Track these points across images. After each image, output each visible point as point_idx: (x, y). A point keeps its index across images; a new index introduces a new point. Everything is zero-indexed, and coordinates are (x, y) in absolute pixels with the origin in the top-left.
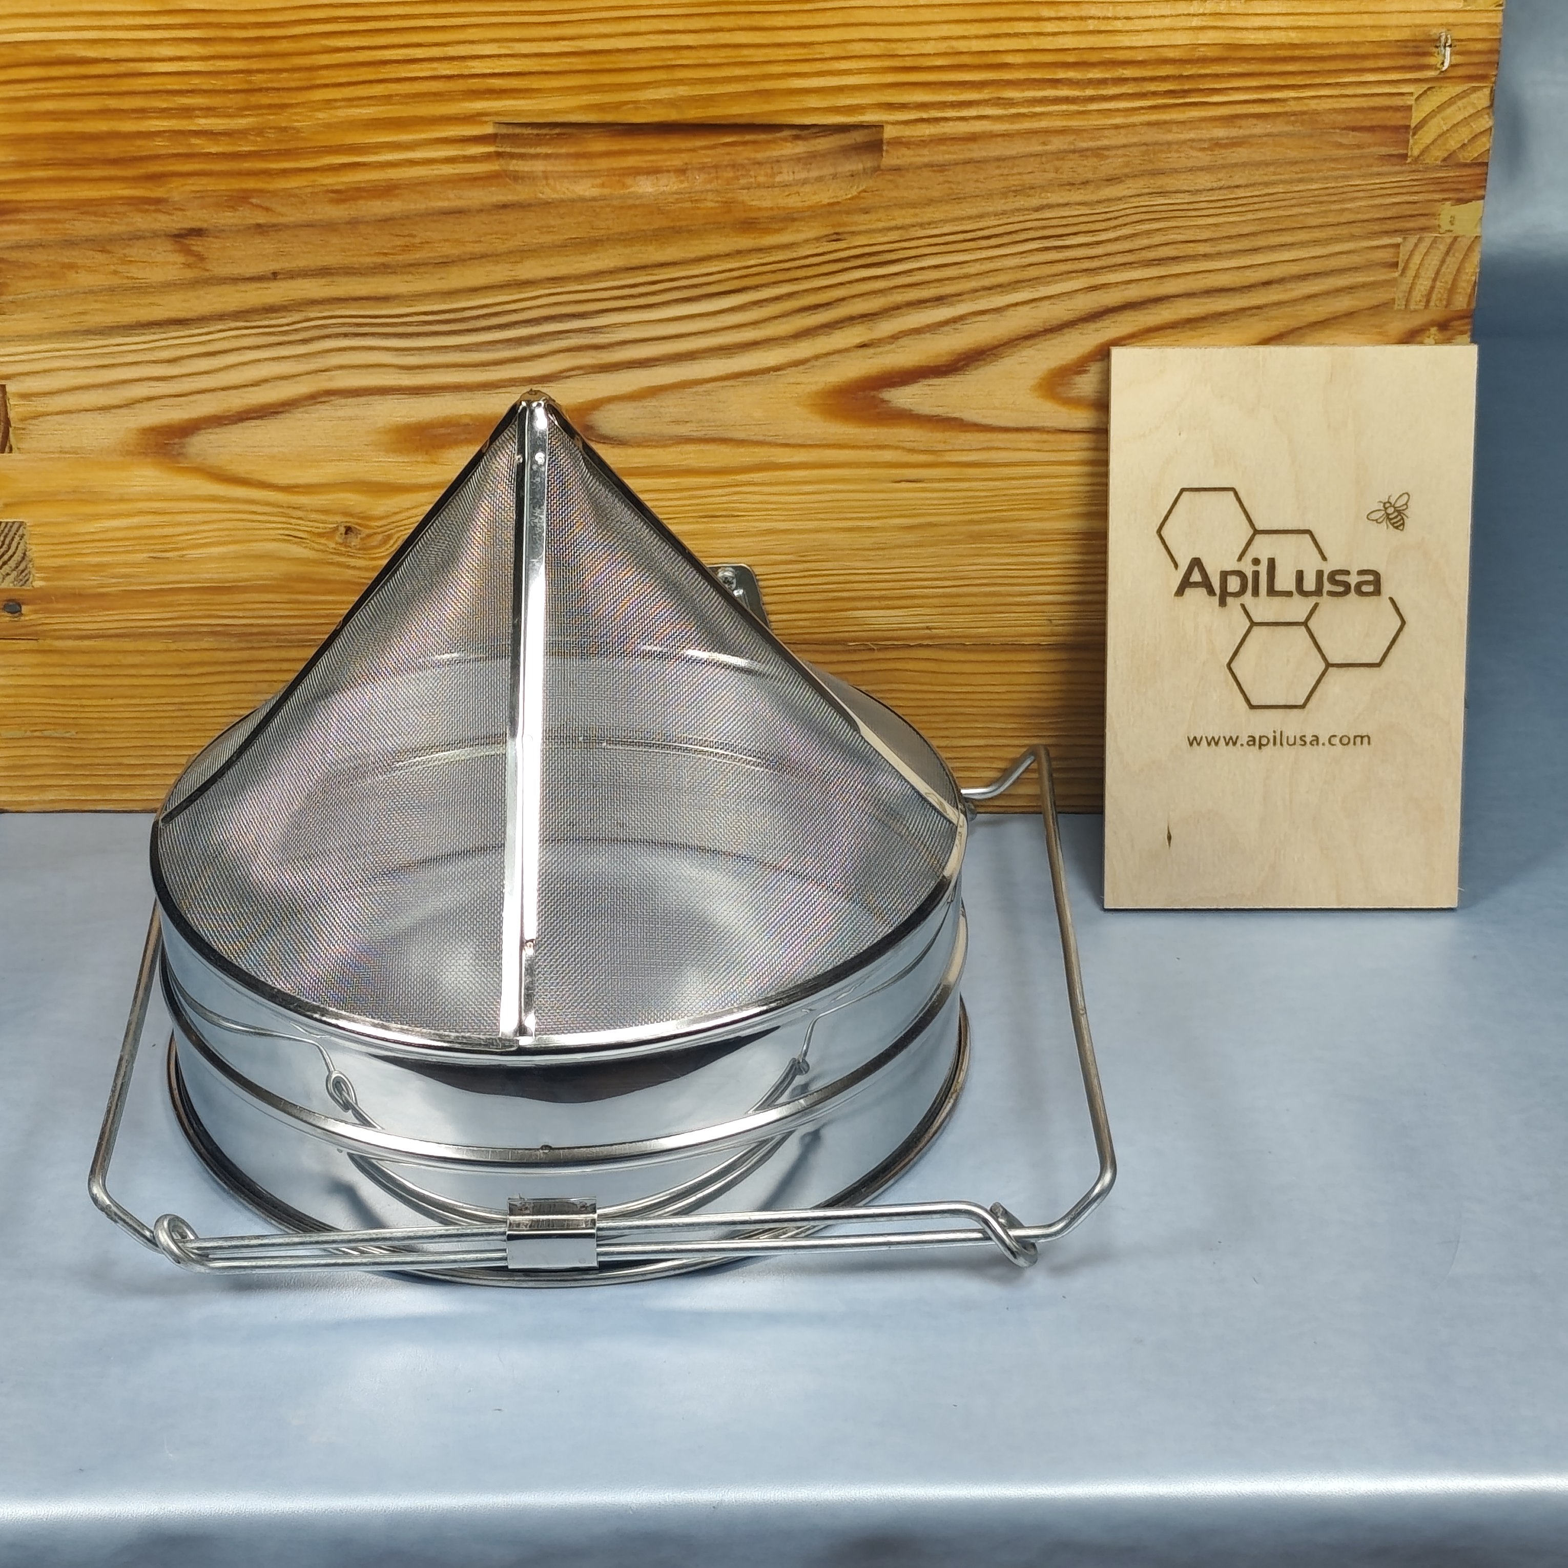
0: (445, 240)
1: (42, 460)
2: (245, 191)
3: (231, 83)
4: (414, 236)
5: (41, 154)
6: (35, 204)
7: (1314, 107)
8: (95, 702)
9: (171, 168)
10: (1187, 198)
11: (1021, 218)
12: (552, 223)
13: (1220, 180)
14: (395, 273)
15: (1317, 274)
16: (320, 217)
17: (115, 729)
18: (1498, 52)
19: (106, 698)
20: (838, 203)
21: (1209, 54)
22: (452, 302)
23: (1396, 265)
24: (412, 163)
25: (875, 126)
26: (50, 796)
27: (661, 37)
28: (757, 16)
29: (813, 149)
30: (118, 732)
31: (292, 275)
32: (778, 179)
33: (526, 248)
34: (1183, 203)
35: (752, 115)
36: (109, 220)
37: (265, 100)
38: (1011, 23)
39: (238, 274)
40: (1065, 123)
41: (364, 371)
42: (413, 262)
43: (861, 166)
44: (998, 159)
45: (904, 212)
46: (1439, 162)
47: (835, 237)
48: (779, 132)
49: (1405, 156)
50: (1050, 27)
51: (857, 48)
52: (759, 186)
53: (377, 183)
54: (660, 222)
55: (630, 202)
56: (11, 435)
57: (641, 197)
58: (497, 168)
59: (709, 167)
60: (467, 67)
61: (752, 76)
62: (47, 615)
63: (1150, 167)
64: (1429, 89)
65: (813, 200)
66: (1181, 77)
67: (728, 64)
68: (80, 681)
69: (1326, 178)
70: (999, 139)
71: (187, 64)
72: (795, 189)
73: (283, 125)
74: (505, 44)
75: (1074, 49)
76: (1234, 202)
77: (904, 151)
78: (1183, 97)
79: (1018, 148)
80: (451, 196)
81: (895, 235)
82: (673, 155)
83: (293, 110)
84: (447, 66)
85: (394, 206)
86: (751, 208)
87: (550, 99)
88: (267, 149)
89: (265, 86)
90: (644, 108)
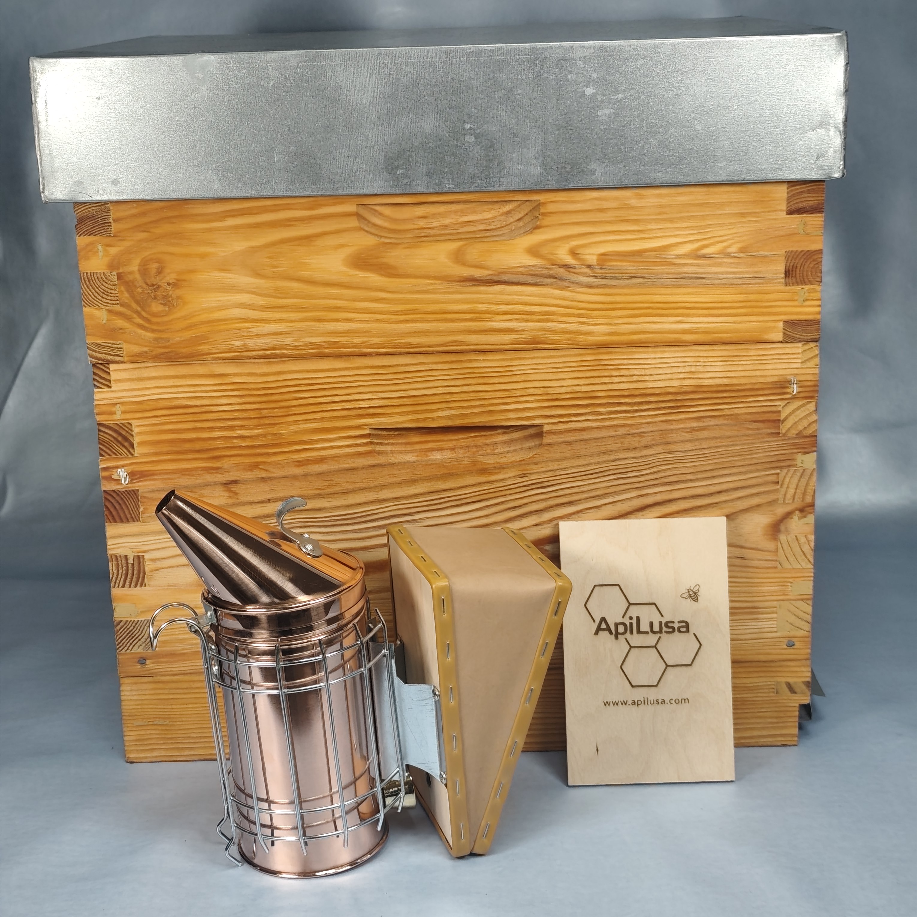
0: (348, 482)
1: (159, 590)
2: (257, 462)
3: (252, 414)
4: (333, 481)
5: (165, 449)
6: (162, 472)
7: (736, 412)
8: (178, 707)
9: (224, 453)
10: (681, 454)
11: (607, 465)
12: (395, 473)
13: (696, 446)
14: (323, 498)
15: (742, 488)
16: (290, 473)
17: (188, 719)
18: (818, 386)
19: (184, 704)
20: (524, 460)
21: (688, 390)
22: (349, 510)
23: (778, 483)
24: (332, 448)
25: (539, 425)
26: (155, 754)
27: (445, 389)
28: (486, 378)
29: (511, 438)
30: (188, 721)
32: (496, 451)
33: (383, 485)
34: (680, 457)
36: (195, 477)
37: (267, 421)
38: (599, 379)
39: (253, 500)
40: (625, 422)
42: (332, 492)
43: (533, 444)
44: (595, 439)
45: (553, 463)
46: (795, 436)
47: (522, 476)
48: (497, 430)
49: (779, 433)
50: (616, 380)
51: (531, 391)
52: (488, 454)
53: (317, 457)
54: (444, 471)
55: (430, 463)
56: (145, 578)
57: (435, 460)
58: (371, 449)
59: (465, 447)
60: (358, 404)
61: (484, 405)
62: (158, 664)
63: (664, 440)
64: (788, 403)
65: (514, 459)
66: (676, 400)
67: (474, 400)
68: (171, 697)
69: (743, 444)
70: (595, 430)
71: (233, 406)
72: (504, 455)
73: (275, 432)
74: (375, 394)
75: (628, 389)
76: (702, 456)
77: (553, 436)
78: (678, 409)
79: (604, 433)
80: (350, 462)
81: (549, 474)
82: (448, 442)
83: (280, 426)
84: (349, 404)
85: (324, 467)
86: (485, 464)
87: (394, 417)
88: (267, 443)
89: (267, 415)
90: (437, 420)
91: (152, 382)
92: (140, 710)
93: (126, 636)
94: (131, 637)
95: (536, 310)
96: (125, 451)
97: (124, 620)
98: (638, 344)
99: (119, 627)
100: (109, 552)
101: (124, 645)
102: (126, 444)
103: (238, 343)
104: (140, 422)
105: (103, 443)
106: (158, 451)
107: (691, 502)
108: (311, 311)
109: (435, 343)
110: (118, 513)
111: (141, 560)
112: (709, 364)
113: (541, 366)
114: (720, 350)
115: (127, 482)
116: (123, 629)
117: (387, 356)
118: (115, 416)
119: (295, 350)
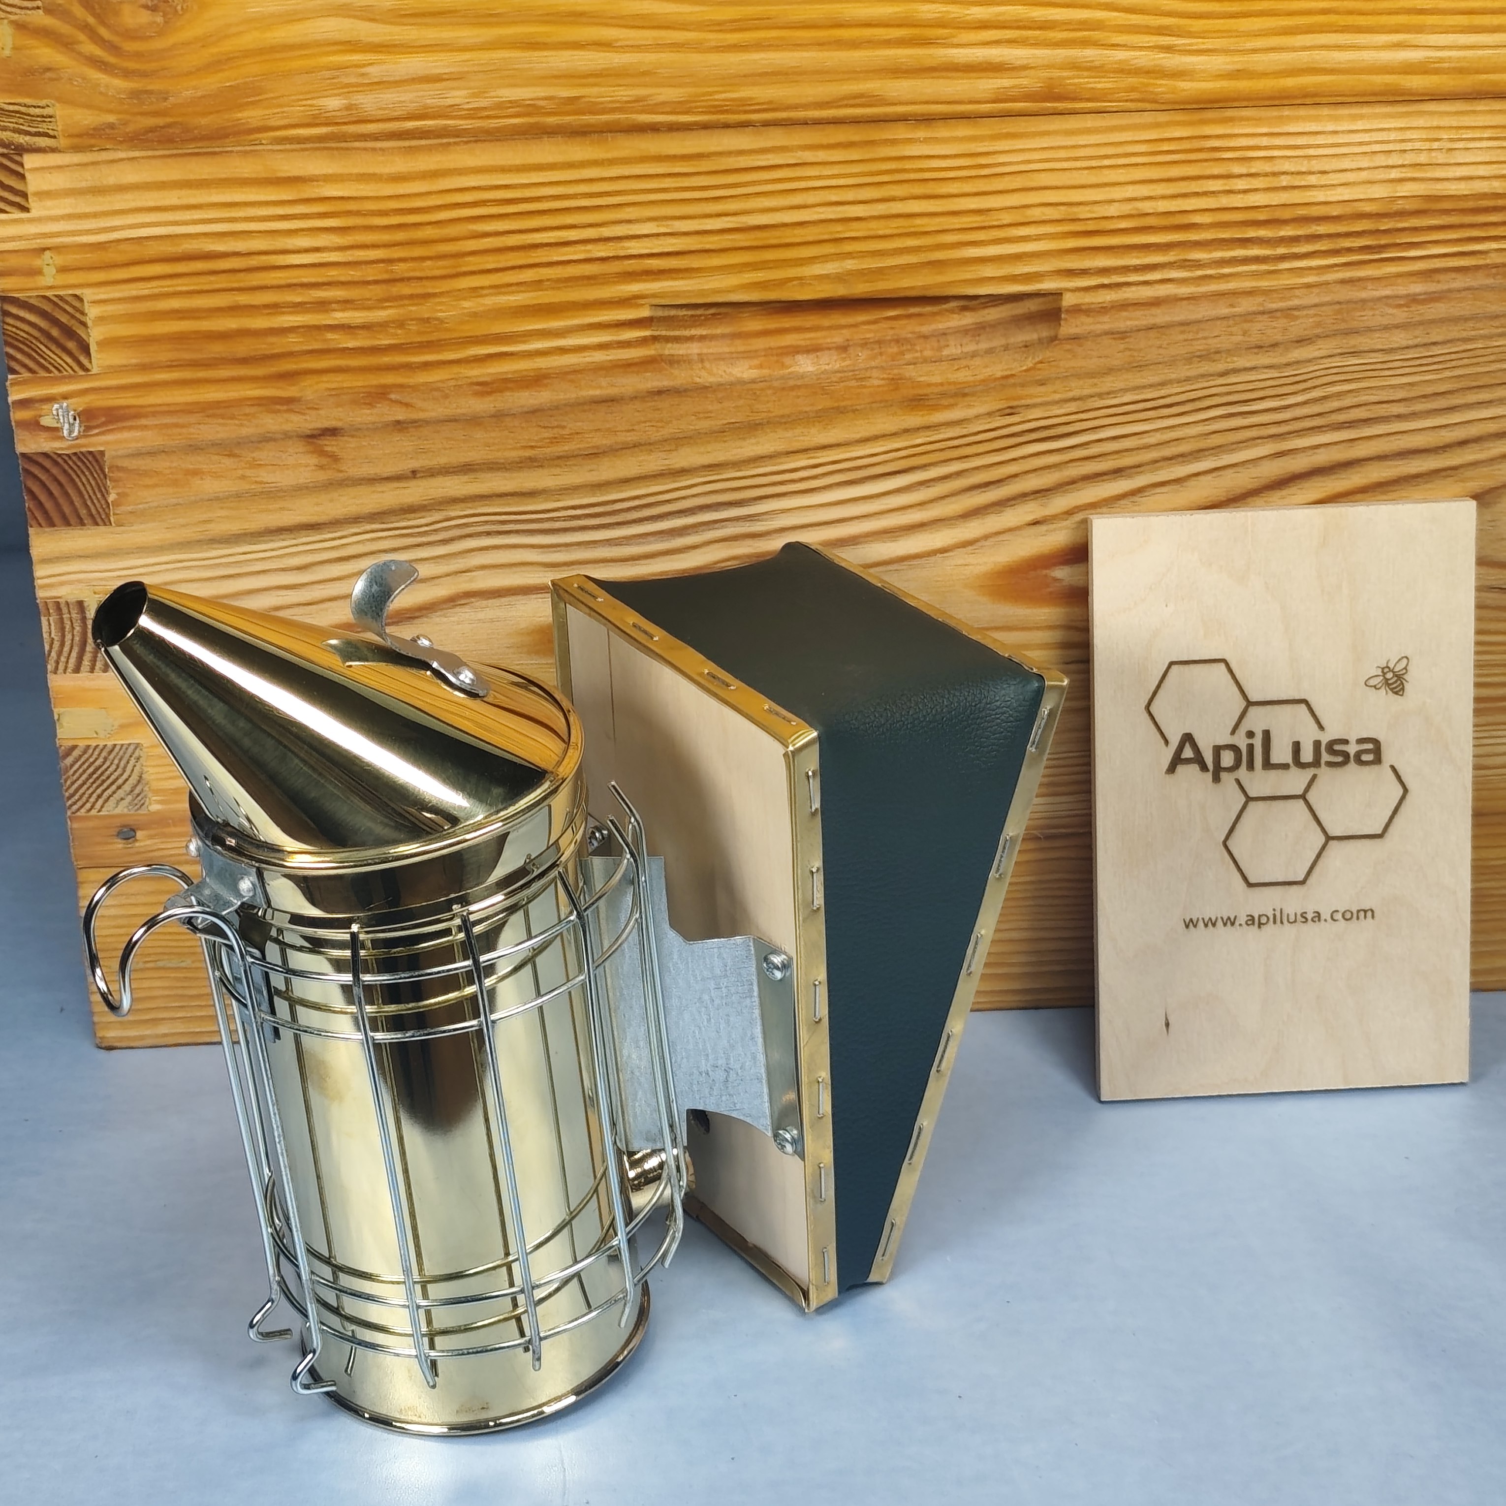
0: (596, 430)
2: (384, 386)
3: (371, 273)
4: (564, 427)
5: (165, 355)
6: (158, 409)
9: (305, 365)
10: (1380, 357)
11: (1205, 384)
12: (710, 408)
13: (1416, 337)
14: (541, 466)
16: (463, 411)
20: (1012, 376)
21: (1407, 207)
22: (602, 495)
24: (563, 350)
25: (1052, 294)
26: (163, 1029)
27: (829, 209)
28: (931, 183)
29: (981, 320)
31: (432, 473)
32: (946, 352)
33: (681, 435)
34: (1374, 363)
35: (923, 287)
36: (237, 422)
37: (406, 290)
38: (1200, 182)
39: (375, 474)
40: (1254, 284)
41: (507, 570)
42: (561, 454)
43: (1035, 336)
44: (1183, 324)
45: (1081, 382)
47: (1008, 411)
48: (946, 304)
50: (1241, 184)
51: (1037, 213)
52: (925, 361)
53: (525, 373)
54: (824, 403)
55: (791, 383)
57: (802, 376)
58: (653, 352)
59: (872, 343)
60: (623, 248)
61: (925, 247)
62: (164, 840)
63: (1343, 326)
65: (987, 372)
66: (1378, 231)
67: (900, 235)
70: (1185, 302)
71: (324, 255)
72: (964, 363)
73: (426, 316)
74: (664, 223)
75: (1266, 206)
76: (1430, 360)
77: (1084, 319)
78: (1379, 252)
79: (1204, 311)
80: (604, 384)
81: (1072, 407)
82: (833, 332)
83: (437, 300)
84: (604, 247)
85: (542, 397)
86: (920, 385)
87: (710, 278)
88: (408, 341)
89: (406, 275)
90: (810, 284)
91: (129, 196)
93: (87, 779)
94: (99, 782)
95: (1058, 17)
96: (69, 360)
97: (82, 744)
98: (1296, 97)
99: (69, 760)
100: (41, 594)
101: (84, 799)
102: (71, 345)
103: (333, 103)
104: (103, 293)
105: (16, 343)
106: (147, 360)
107: (1396, 466)
108: (514, 23)
109: (811, 99)
110: (57, 505)
112: (1461, 145)
113: (1062, 154)
114: (1491, 112)
115: (76, 434)
116: (79, 763)
117: (694, 132)
118: (41, 278)
119: (473, 118)
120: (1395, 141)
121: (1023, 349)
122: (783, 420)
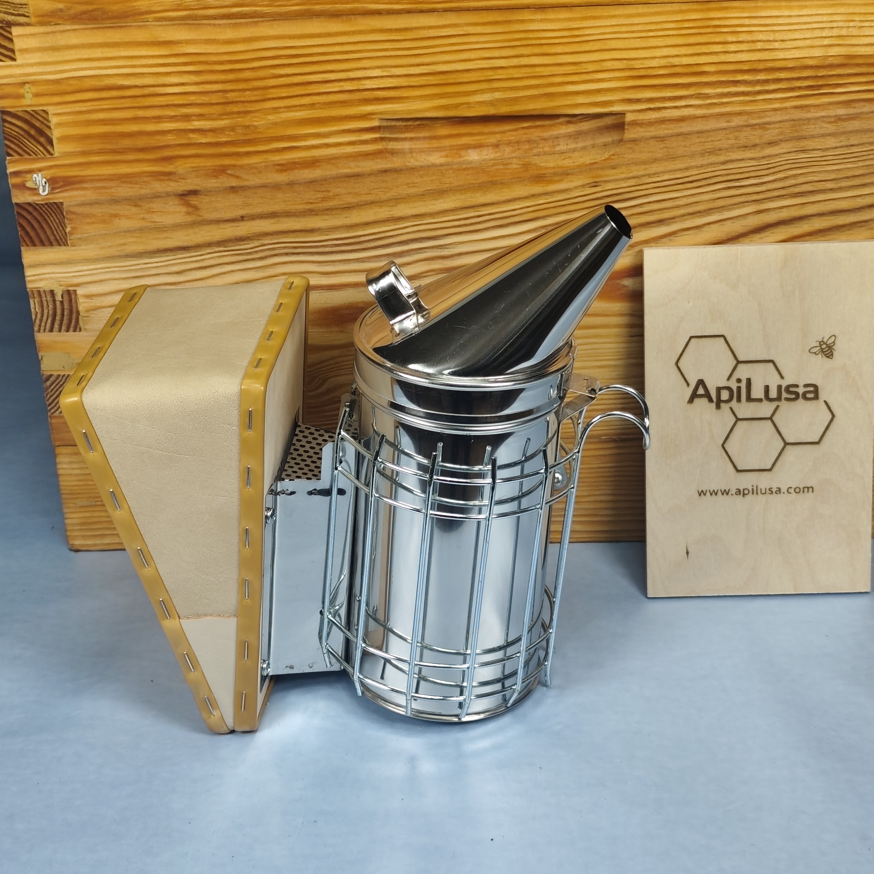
0: (350, 193)
2: (224, 166)
3: (214, 99)
4: (329, 191)
5: (97, 146)
6: (93, 178)
9: (177, 153)
10: (820, 153)
11: (713, 169)
12: (416, 181)
13: (841, 141)
14: (317, 215)
16: (270, 181)
20: (596, 163)
21: (835, 62)
22: (355, 232)
24: (328, 146)
25: (620, 114)
26: (107, 541)
27: (484, 62)
29: (579, 129)
31: (253, 217)
32: (557, 149)
33: (399, 197)
34: (818, 157)
35: (542, 109)
36: (139, 186)
37: (235, 108)
38: (708, 46)
39: (220, 218)
40: (741, 108)
42: (328, 207)
43: (610, 139)
44: (699, 132)
45: (638, 167)
47: (594, 184)
48: (557, 119)
50: (732, 48)
51: (609, 65)
52: (545, 154)
53: (306, 159)
54: (484, 178)
55: (464, 166)
56: (80, 321)
57: (471, 162)
58: (381, 147)
59: (513, 143)
60: (362, 84)
61: (542, 85)
63: (796, 134)
65: (581, 161)
66: (816, 77)
67: (527, 78)
70: (699, 120)
71: (187, 87)
72: (568, 155)
73: (247, 124)
74: (386, 69)
75: (748, 61)
76: (850, 156)
77: (639, 129)
78: (818, 90)
79: (711, 125)
80: (352, 165)
81: (633, 182)
82: (491, 136)
83: (253, 115)
84: (350, 84)
85: (316, 173)
86: (541, 168)
87: (413, 103)
88: (237, 139)
89: (235, 100)
90: (474, 107)
91: (73, 52)
92: (84, 487)
96: (41, 149)
97: (56, 373)
99: (48, 383)
100: (29, 286)
101: (58, 406)
102: (42, 140)
104: (60, 109)
105: (11, 138)
106: (86, 149)
107: (830, 220)
110: (37, 234)
111: (73, 296)
112: (867, 24)
113: (624, 29)
115: (46, 192)
116: (54, 385)
117: (403, 15)
118: (24, 100)
119: (271, 6)
120: (826, 22)
121: (603, 147)
122: (460, 189)
